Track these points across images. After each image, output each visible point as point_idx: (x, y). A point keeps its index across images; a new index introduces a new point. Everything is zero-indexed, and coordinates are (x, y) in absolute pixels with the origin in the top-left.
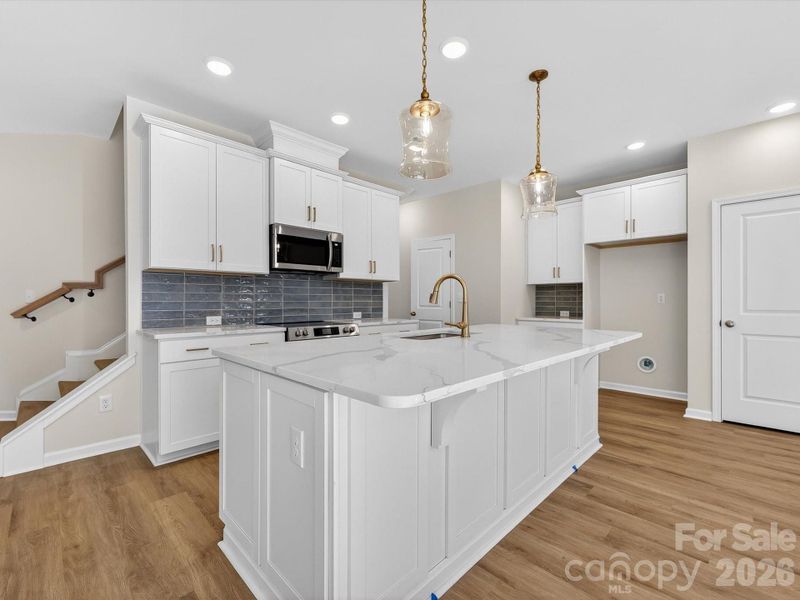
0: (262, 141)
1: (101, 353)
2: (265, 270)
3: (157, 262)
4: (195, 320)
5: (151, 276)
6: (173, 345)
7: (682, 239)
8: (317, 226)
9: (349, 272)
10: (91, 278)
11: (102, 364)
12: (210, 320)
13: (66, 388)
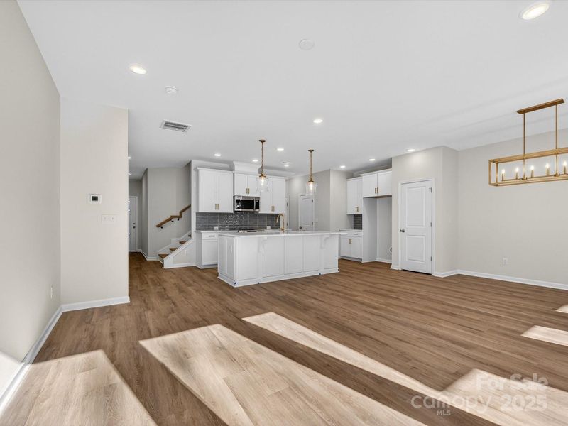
0: (231, 169)
1: (181, 239)
2: (232, 212)
3: (201, 210)
4: (210, 228)
5: (198, 214)
6: (205, 234)
7: (391, 196)
8: (250, 195)
9: (262, 211)
10: (178, 215)
11: (182, 243)
12: (215, 228)
13: (172, 250)
